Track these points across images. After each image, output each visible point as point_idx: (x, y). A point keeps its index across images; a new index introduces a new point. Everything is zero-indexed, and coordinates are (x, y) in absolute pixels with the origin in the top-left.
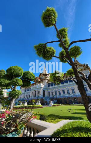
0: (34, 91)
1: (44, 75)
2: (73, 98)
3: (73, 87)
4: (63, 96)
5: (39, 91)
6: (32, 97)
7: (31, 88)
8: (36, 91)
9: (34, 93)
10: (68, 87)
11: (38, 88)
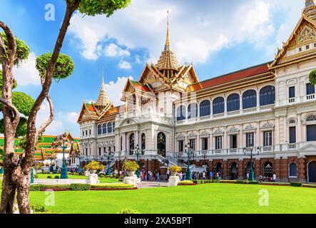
0: (126, 133)
1: (162, 71)
2: (262, 162)
3: (271, 122)
4: (214, 154)
5: (143, 135)
6: (123, 154)
7: (114, 124)
8: (132, 135)
9: (128, 141)
10: (236, 127)
11: (139, 125)
